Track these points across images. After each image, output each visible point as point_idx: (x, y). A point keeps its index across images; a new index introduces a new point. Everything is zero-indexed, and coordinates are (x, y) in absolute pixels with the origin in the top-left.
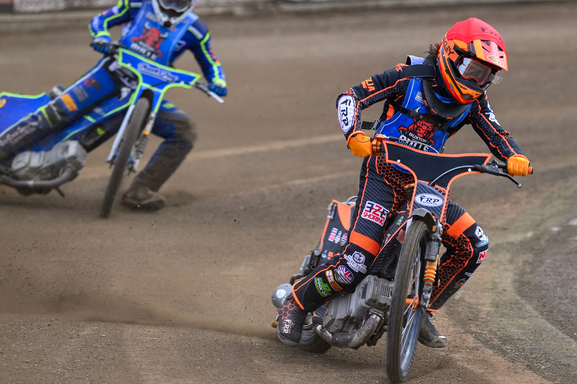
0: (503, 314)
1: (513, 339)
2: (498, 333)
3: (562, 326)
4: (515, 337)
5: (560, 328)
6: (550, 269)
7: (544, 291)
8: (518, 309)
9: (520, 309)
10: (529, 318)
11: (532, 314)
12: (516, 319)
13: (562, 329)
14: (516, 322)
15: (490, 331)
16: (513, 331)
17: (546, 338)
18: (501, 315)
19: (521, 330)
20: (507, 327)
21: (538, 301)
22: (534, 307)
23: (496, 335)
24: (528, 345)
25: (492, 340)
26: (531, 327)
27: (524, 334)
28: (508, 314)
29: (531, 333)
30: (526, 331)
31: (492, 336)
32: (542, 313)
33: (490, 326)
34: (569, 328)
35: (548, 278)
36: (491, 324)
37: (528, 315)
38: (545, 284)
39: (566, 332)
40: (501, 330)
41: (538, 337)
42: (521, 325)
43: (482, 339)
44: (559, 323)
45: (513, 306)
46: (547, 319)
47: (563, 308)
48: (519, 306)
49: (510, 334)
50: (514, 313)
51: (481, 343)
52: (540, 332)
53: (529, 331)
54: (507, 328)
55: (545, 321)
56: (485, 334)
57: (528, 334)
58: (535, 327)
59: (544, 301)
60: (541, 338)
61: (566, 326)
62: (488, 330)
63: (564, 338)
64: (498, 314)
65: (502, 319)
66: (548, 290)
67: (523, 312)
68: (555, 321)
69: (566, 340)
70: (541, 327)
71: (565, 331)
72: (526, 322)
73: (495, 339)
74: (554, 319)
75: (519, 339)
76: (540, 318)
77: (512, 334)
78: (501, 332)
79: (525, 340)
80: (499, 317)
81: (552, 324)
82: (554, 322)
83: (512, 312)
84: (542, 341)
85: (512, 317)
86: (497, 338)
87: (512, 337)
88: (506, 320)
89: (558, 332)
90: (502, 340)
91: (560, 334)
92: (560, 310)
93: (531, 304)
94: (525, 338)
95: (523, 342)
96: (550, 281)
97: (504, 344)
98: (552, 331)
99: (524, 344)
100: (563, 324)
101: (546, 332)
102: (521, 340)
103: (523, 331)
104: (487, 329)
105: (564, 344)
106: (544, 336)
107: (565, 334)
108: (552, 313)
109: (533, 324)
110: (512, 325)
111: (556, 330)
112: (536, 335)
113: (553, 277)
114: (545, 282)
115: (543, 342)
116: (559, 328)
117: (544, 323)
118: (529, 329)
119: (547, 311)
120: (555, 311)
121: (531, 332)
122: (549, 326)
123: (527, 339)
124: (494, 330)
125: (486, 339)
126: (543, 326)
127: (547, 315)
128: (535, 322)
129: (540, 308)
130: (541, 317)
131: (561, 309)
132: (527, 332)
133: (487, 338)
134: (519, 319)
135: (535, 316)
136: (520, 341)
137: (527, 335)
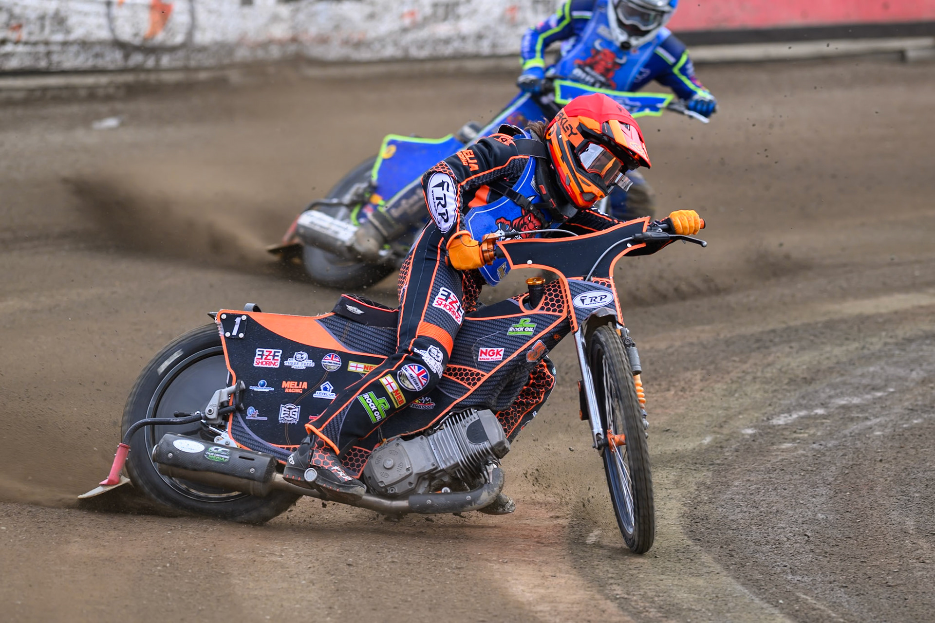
0: (664, 569)
1: (680, 610)
2: (656, 599)
3: (761, 589)
4: (683, 606)
5: (757, 591)
6: (741, 497)
7: (731, 532)
8: (689, 560)
9: (692, 560)
10: (707, 574)
11: (711, 569)
12: (686, 576)
13: (760, 594)
14: (685, 581)
15: (644, 596)
16: (682, 596)
17: (734, 608)
18: (662, 571)
19: (693, 595)
20: (672, 589)
21: (722, 547)
22: (714, 558)
23: (653, 602)
24: (705, 619)
25: (647, 611)
26: (710, 590)
27: (698, 601)
28: (673, 569)
29: (710, 600)
30: (702, 596)
31: (647, 604)
32: (727, 567)
33: (644, 589)
34: (771, 591)
35: (738, 510)
36: (645, 584)
37: (705, 570)
38: (733, 521)
39: (766, 598)
40: (661, 595)
41: (721, 606)
42: (693, 587)
43: (631, 609)
44: (755, 584)
45: (681, 556)
46: (735, 578)
47: (760, 558)
48: (691, 556)
49: (676, 601)
50: (682, 568)
51: (629, 615)
52: (724, 599)
53: (707, 596)
54: (671, 591)
55: (733, 581)
56: (636, 601)
57: (705, 601)
58: (717, 590)
59: (731, 547)
60: (726, 608)
61: (766, 588)
62: (640, 595)
63: (762, 608)
64: (657, 569)
65: (663, 577)
66: (737, 529)
67: (697, 565)
68: (749, 580)
69: (766, 612)
70: (726, 590)
71: (764, 596)
72: (701, 582)
73: (652, 610)
74: (747, 577)
75: (690, 610)
76: (725, 576)
77: (680, 601)
78: (661, 598)
79: (701, 610)
80: (659, 574)
81: (743, 584)
82: (747, 582)
83: (678, 565)
84: (728, 611)
85: (680, 574)
86: (655, 608)
87: (679, 606)
88: (670, 579)
89: (753, 598)
90: (663, 610)
91: (757, 602)
92: (756, 562)
93: (709, 552)
94: (700, 608)
95: (697, 613)
96: (740, 515)
97: (666, 617)
98: (743, 596)
99: (699, 617)
100: (762, 586)
101: (733, 597)
102: (693, 610)
103: (696, 596)
104: (639, 593)
105: (762, 617)
106: (730, 605)
107: (765, 601)
108: (743, 567)
109: (712, 585)
110: (680, 587)
111: (751, 595)
112: (719, 602)
113: (745, 510)
114: (731, 518)
115: (729, 615)
116: (754, 592)
117: (730, 584)
118: (707, 593)
119: (735, 564)
120: (748, 564)
121: (709, 598)
122: (739, 587)
123: (703, 610)
124: (650, 594)
125: (637, 609)
126: (729, 589)
127: (735, 571)
128: (717, 581)
129: (724, 558)
130: (725, 573)
131: (759, 560)
132: (703, 598)
133: (638, 606)
134: (691, 578)
135: (717, 572)
136: (691, 612)
137: (704, 603)
